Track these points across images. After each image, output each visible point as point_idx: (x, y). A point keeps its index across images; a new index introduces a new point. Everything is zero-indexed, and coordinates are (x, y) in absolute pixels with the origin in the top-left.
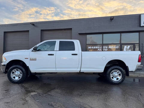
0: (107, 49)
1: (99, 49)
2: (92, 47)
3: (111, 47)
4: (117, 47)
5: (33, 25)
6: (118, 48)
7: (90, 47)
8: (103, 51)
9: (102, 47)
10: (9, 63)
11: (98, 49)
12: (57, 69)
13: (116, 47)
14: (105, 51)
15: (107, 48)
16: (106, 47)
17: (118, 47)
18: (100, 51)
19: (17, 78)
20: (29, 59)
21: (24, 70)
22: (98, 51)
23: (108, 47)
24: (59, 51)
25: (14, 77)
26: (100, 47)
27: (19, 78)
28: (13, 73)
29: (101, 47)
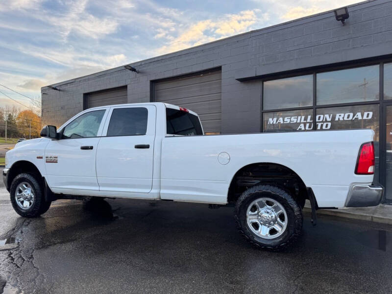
0: (330, 124)
1: (302, 125)
2: (281, 119)
3: (342, 115)
4: (366, 114)
5: (133, 70)
6: (370, 117)
7: (275, 119)
8: (315, 129)
9: (314, 118)
10: (12, 167)
11: (300, 123)
13: (362, 116)
14: (322, 129)
15: (329, 119)
16: (327, 116)
17: (371, 114)
18: (305, 130)
20: (44, 159)
22: (300, 130)
23: (334, 118)
24: (107, 136)
26: (306, 119)
27: (30, 203)
29: (309, 117)
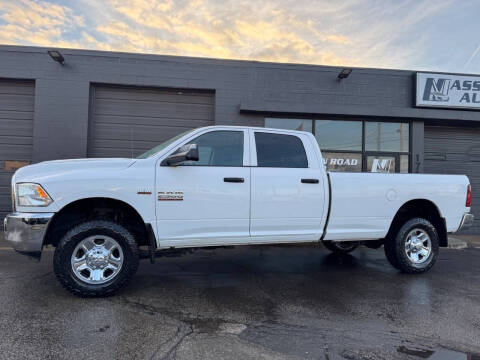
3: (336, 160)
4: (353, 161)
6: (356, 163)
10: (61, 211)
12: (252, 233)
13: (350, 162)
19: (97, 276)
20: (154, 196)
21: (130, 239)
24: (259, 166)
25: (86, 273)
27: (108, 273)
28: (81, 253)
